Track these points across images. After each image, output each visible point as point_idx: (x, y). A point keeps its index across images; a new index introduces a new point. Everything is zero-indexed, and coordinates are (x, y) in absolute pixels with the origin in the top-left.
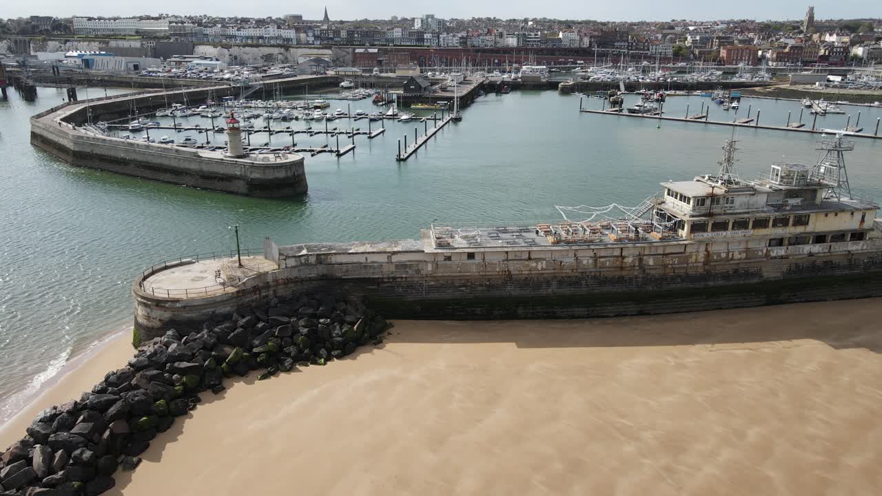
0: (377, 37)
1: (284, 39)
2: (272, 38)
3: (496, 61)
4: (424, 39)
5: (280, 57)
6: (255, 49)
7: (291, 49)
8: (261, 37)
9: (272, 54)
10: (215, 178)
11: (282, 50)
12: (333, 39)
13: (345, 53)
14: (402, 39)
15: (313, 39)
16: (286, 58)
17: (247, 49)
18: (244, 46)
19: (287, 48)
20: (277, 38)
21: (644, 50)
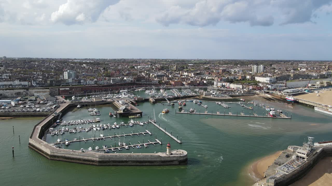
0: (62, 82)
1: (23, 85)
2: (17, 85)
3: (111, 89)
4: (81, 82)
5: (24, 93)
6: (12, 91)
7: (29, 90)
8: (11, 85)
9: (20, 92)
10: (167, 162)
11: (25, 90)
12: (44, 84)
13: (55, 90)
14: (73, 83)
15: (36, 84)
16: (27, 93)
17: (8, 91)
18: (6, 90)
19: (27, 89)
20: (19, 85)
21: (150, 82)
